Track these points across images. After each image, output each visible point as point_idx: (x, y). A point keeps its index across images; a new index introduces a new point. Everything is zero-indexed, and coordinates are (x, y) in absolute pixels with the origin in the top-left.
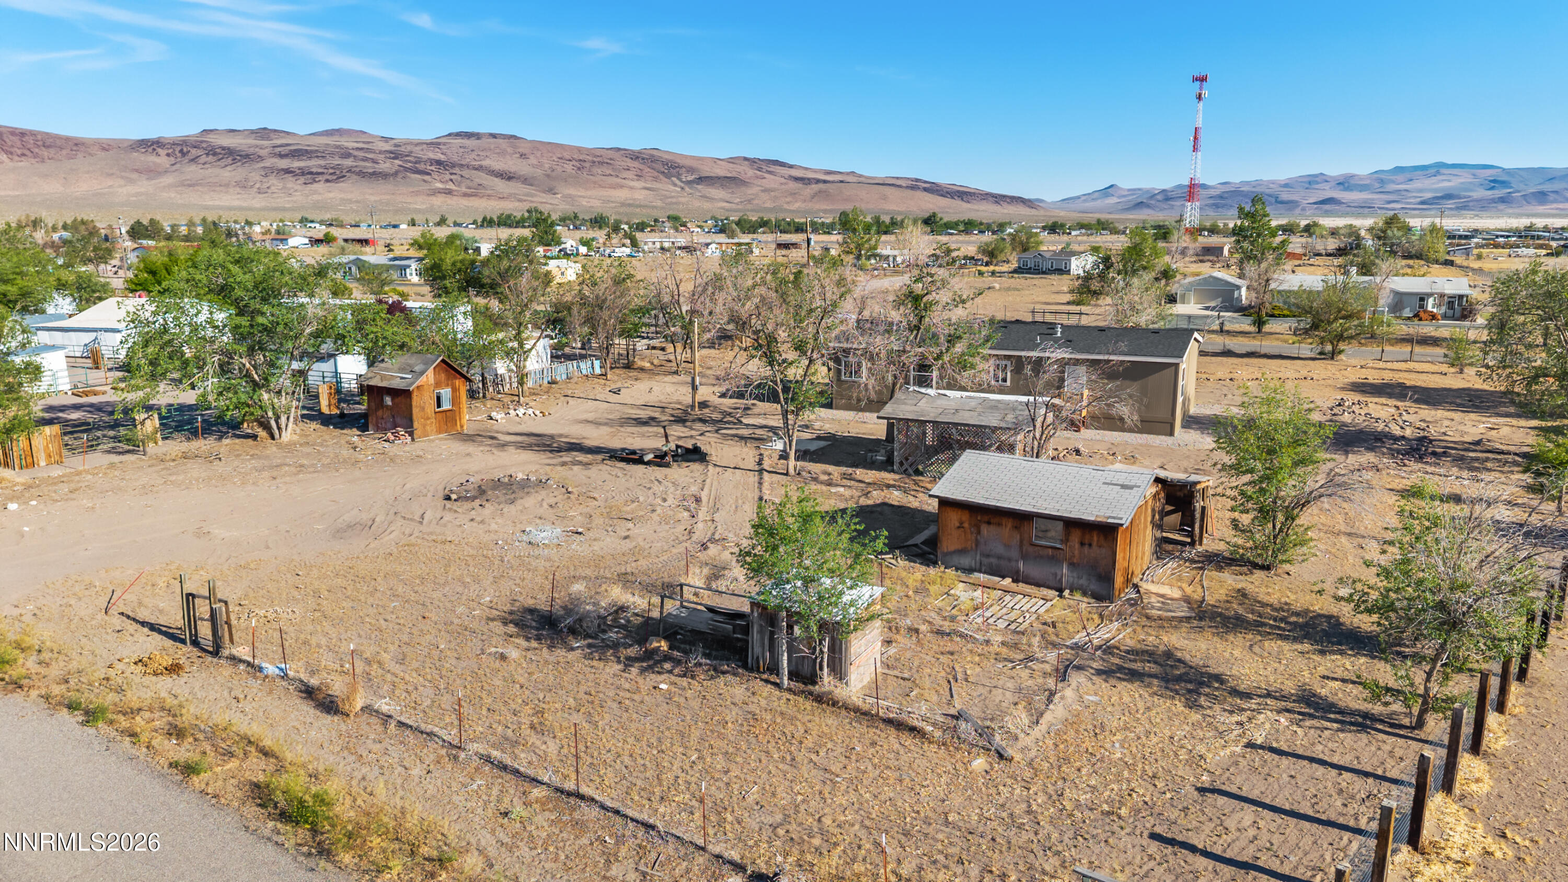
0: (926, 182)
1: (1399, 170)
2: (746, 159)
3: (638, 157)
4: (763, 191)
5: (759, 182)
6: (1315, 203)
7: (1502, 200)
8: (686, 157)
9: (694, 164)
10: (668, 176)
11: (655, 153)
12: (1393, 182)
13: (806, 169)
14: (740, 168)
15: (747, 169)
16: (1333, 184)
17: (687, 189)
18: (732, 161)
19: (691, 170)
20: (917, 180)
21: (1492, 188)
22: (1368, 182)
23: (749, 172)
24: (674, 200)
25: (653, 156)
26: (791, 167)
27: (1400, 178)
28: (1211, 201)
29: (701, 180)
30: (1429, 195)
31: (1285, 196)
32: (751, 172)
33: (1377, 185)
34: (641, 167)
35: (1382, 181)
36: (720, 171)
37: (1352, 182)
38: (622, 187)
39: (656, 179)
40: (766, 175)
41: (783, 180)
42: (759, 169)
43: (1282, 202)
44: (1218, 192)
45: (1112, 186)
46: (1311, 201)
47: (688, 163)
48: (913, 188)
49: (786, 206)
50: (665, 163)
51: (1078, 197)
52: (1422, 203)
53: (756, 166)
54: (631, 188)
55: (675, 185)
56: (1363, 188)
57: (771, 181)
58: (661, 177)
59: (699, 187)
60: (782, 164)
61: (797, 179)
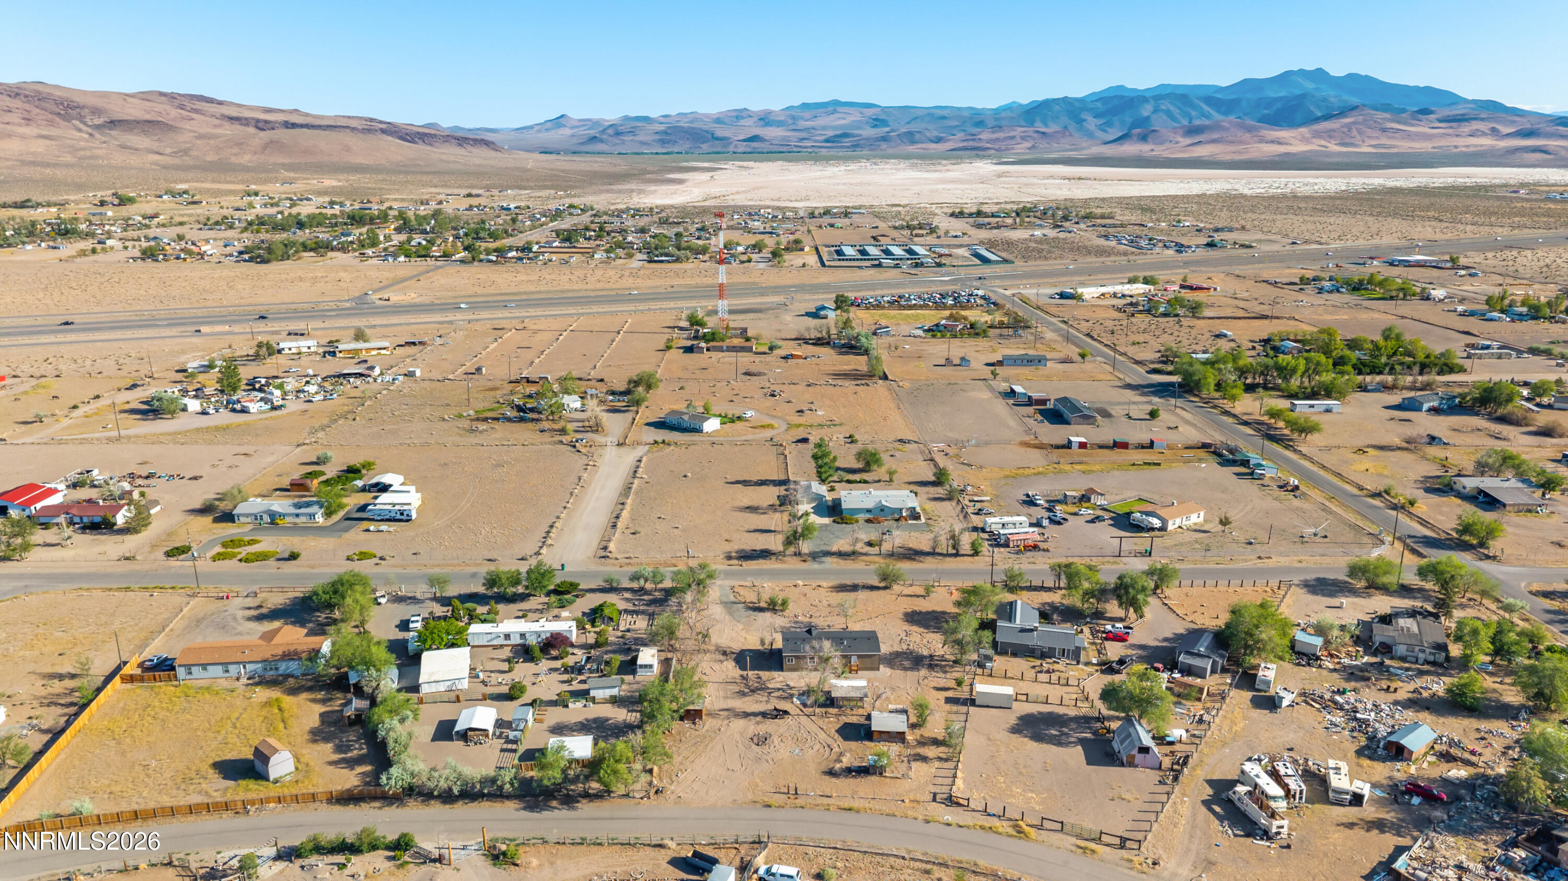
0: (381, 122)
1: (805, 106)
2: (162, 94)
3: (17, 94)
4: (197, 138)
5: (187, 125)
6: (745, 140)
7: (884, 139)
8: (85, 93)
9: (98, 103)
10: (67, 118)
11: (40, 88)
12: (802, 118)
13: (239, 106)
14: (160, 108)
15: (168, 108)
16: (755, 119)
17: (97, 136)
18: (145, 96)
19: (96, 111)
20: (371, 120)
21: (875, 126)
22: (783, 118)
23: (172, 113)
24: (88, 153)
25: (40, 93)
26: (220, 103)
27: (807, 115)
28: (658, 137)
29: (113, 124)
30: (830, 133)
31: (720, 133)
32: (174, 113)
33: (790, 121)
34: (27, 107)
35: (793, 118)
36: (135, 111)
37: (772, 117)
38: (10, 136)
39: (51, 123)
40: (194, 115)
41: (217, 122)
42: (182, 107)
43: (717, 139)
44: (662, 128)
45: (562, 116)
46: (741, 137)
47: (92, 101)
48: (369, 131)
49: (233, 160)
50: (59, 102)
51: (531, 127)
52: (827, 141)
53: (176, 103)
54: (23, 137)
55: (80, 130)
56: (780, 124)
57: (201, 125)
58: (57, 119)
59: (114, 133)
60: (210, 101)
61: (232, 119)
